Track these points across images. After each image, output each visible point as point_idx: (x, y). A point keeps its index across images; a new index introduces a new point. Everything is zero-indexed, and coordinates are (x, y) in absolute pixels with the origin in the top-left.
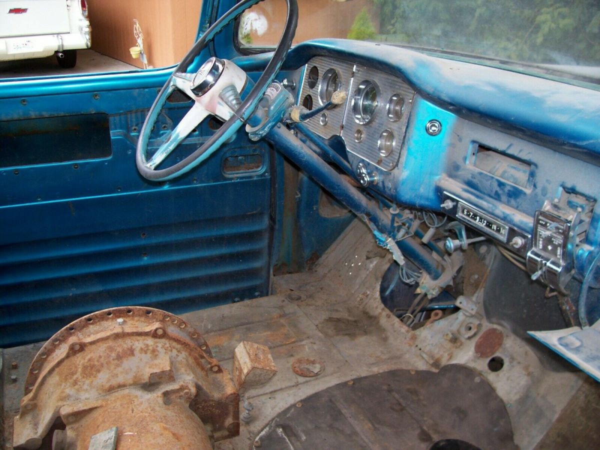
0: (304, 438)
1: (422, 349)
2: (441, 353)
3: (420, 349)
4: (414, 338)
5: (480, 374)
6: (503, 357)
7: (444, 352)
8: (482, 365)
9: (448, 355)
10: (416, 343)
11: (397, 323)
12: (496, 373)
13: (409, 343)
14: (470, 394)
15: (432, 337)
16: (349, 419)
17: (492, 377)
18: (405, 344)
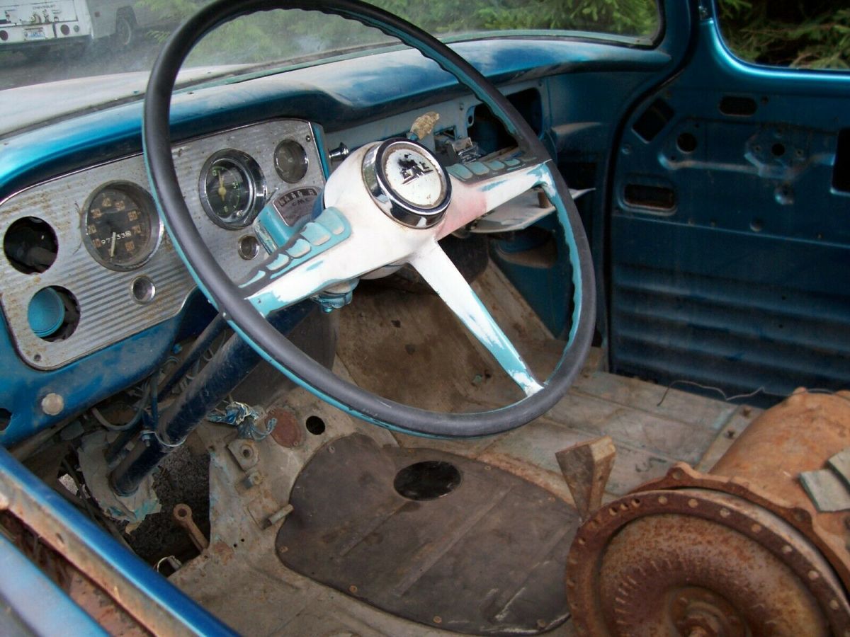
0: (493, 591)
1: (243, 537)
2: (260, 507)
3: (243, 540)
4: (222, 547)
5: (324, 445)
6: (310, 415)
7: (260, 502)
8: (314, 442)
9: (266, 497)
10: (231, 545)
11: (182, 576)
12: (326, 429)
13: (227, 559)
14: (347, 463)
15: (232, 516)
16: (424, 570)
17: (330, 433)
18: (226, 564)
